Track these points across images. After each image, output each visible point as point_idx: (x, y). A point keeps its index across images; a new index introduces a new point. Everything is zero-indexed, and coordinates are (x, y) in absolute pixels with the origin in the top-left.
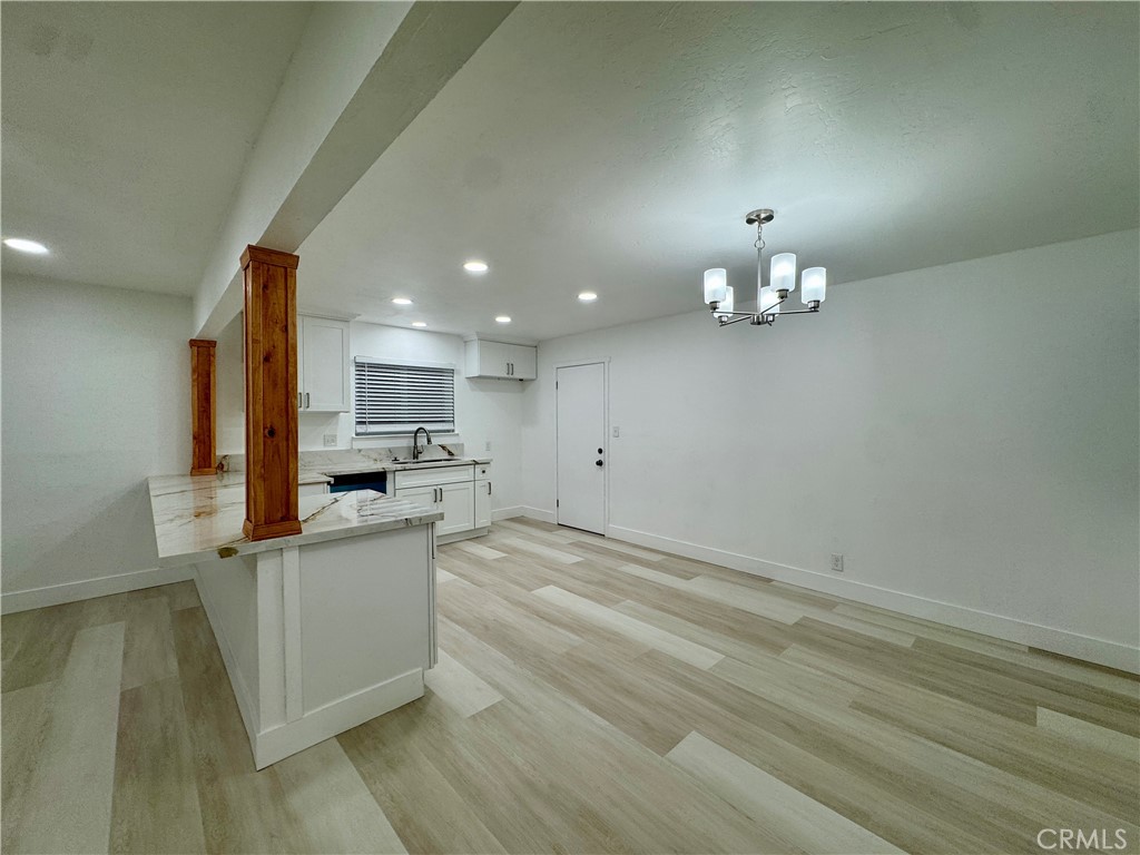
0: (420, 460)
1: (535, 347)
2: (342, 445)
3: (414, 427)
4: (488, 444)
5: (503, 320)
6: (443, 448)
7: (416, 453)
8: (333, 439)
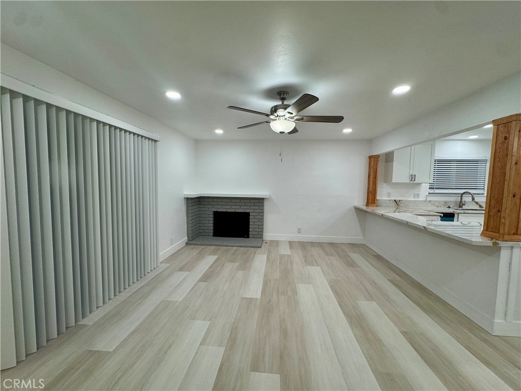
2: (422, 198)
6: (477, 203)
7: (461, 205)
8: (418, 195)
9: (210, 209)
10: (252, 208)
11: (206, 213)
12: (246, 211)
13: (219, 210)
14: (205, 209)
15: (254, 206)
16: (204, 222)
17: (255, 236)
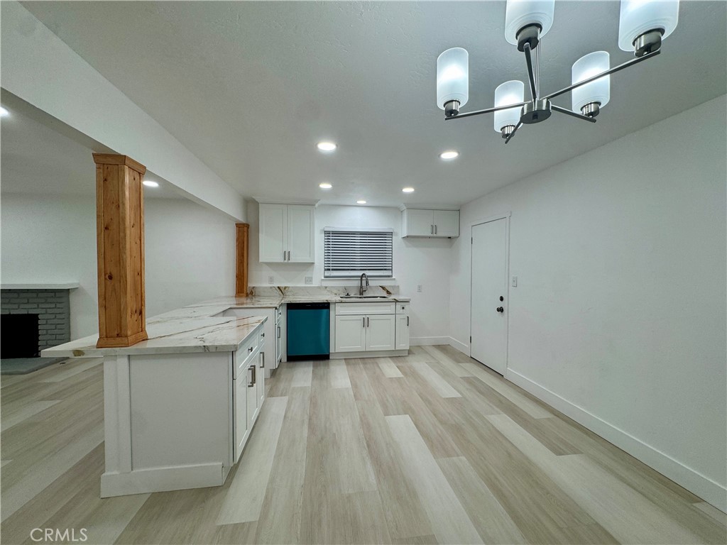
0: (364, 296)
1: (458, 211)
2: (315, 283)
3: (360, 273)
4: (419, 287)
5: (408, 190)
6: (383, 288)
7: (362, 291)
10: (41, 306)
12: (32, 312)
15: (45, 303)
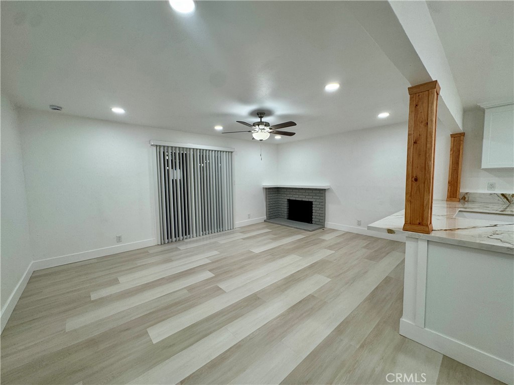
9: (285, 198)
10: (314, 197)
11: (282, 200)
12: (310, 200)
13: (291, 198)
14: (283, 197)
15: (316, 196)
16: (281, 207)
17: (317, 223)
